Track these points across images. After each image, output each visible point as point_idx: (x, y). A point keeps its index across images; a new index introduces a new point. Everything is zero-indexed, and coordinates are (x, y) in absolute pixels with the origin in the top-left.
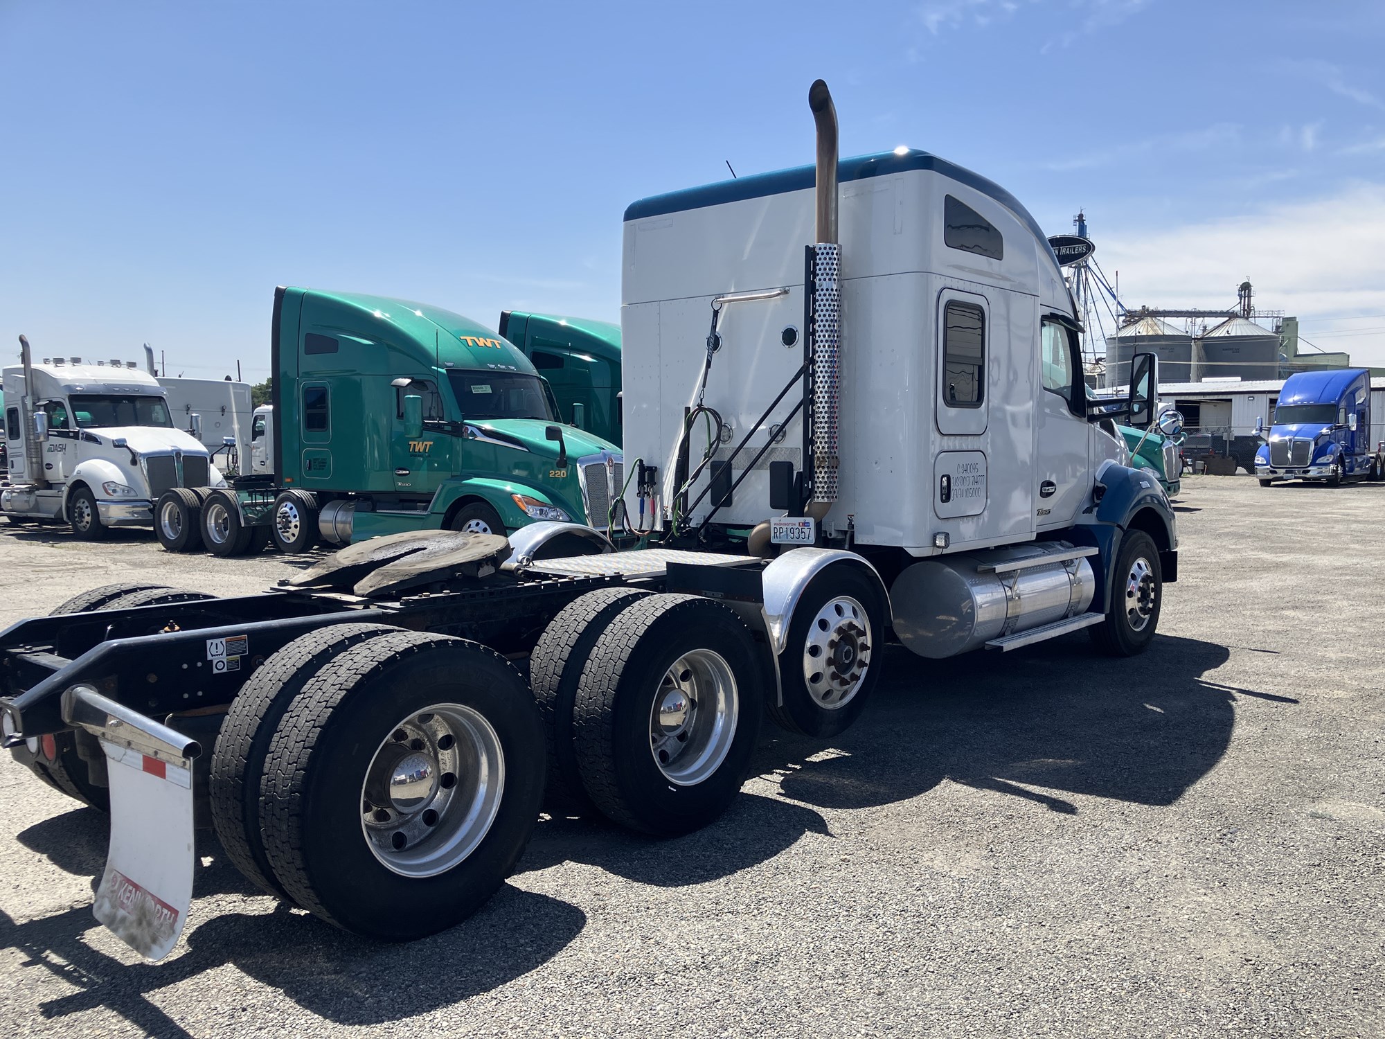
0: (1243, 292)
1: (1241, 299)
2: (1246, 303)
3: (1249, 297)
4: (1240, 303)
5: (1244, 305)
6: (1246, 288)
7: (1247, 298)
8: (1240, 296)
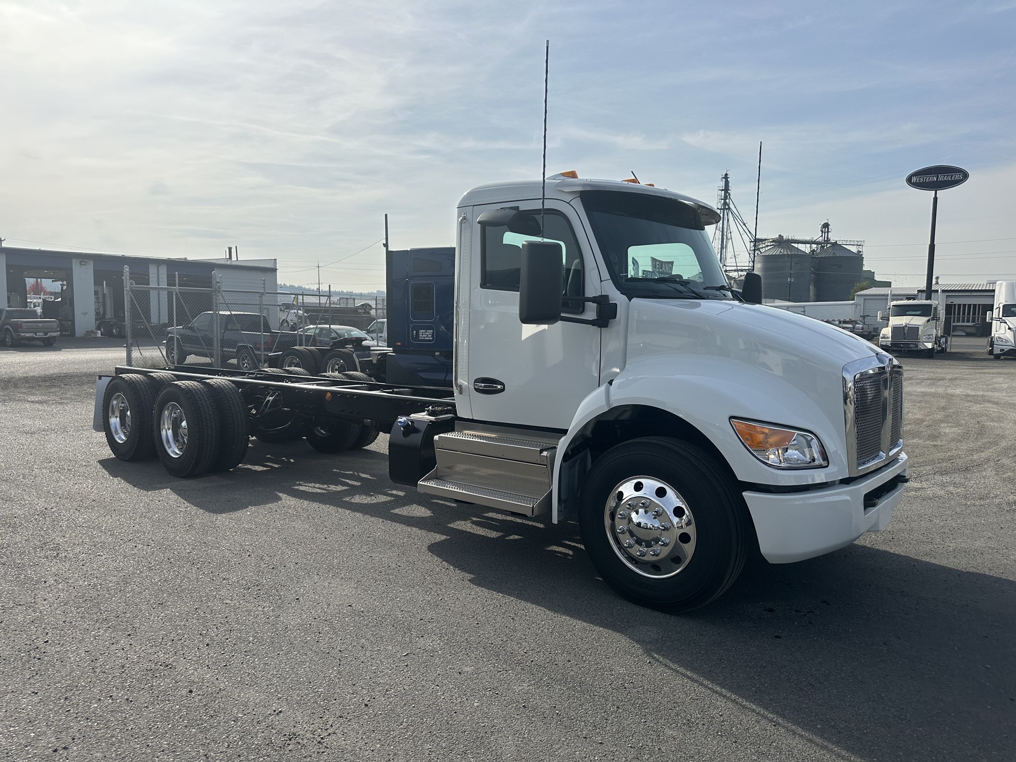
0: (824, 229)
1: (822, 234)
2: (826, 236)
3: (828, 232)
4: (822, 236)
5: (825, 238)
6: (826, 226)
7: (826, 233)
8: (822, 231)
